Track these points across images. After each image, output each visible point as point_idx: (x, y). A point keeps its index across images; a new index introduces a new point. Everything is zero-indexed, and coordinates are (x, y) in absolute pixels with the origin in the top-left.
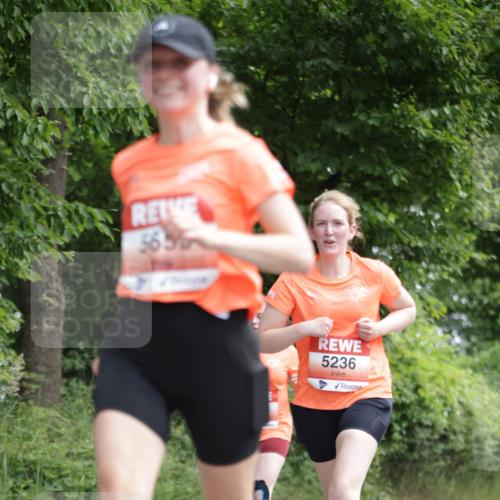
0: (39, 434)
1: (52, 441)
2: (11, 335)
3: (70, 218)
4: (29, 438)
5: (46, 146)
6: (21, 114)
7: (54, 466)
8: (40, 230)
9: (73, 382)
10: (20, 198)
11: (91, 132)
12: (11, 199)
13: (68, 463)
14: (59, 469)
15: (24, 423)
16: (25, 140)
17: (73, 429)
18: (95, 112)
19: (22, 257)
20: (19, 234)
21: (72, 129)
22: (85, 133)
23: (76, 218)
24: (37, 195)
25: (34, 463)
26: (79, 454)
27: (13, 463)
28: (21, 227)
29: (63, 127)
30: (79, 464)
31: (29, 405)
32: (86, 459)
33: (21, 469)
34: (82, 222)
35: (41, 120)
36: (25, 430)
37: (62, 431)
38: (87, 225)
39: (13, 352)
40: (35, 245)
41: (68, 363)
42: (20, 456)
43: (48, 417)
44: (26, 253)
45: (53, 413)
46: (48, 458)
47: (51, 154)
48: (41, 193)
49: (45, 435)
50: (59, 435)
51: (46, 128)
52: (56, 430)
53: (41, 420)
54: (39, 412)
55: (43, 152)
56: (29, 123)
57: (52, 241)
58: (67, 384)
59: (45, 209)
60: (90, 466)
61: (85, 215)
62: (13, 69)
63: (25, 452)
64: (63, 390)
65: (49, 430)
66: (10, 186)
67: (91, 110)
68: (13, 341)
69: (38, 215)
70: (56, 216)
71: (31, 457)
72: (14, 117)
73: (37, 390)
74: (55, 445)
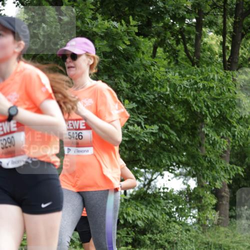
0: (223, 236)
1: (226, 238)
2: (213, 205)
3: (231, 170)
4: (219, 237)
5: (224, 147)
6: (217, 138)
7: (227, 245)
8: (222, 173)
9: (232, 219)
10: (217, 164)
11: (237, 142)
12: (213, 164)
13: (231, 245)
14: (229, 247)
15: (218, 232)
16: (218, 146)
17: (232, 234)
18: (239, 136)
19: (216, 182)
20: (216, 175)
21: (232, 141)
22: (235, 142)
23: (233, 170)
24: (221, 162)
25: (221, 245)
26: (235, 242)
27: (215, 244)
28: (217, 172)
29: (229, 141)
30: (235, 245)
31: (219, 227)
32: (237, 243)
33: (217, 246)
34: (235, 171)
35: (222, 139)
36: (218, 234)
37: (229, 234)
38: (236, 172)
39: (214, 211)
40: (220, 178)
41: (231, 213)
42: (217, 242)
43: (225, 231)
44: (218, 181)
45: (226, 229)
46: (225, 243)
47: (226, 149)
48: (223, 162)
49: (224, 236)
50: (228, 236)
51: (224, 142)
52: (227, 234)
53: (223, 231)
54: (222, 229)
55: (223, 149)
56: (219, 141)
57: (225, 177)
58: (230, 220)
59: (224, 167)
60: (238, 246)
61: (236, 169)
62: (214, 124)
63: (218, 241)
64: (229, 222)
65: (225, 234)
66: (213, 159)
67: (238, 136)
68: (214, 207)
69: (222, 169)
70: (228, 170)
71: (220, 243)
72: (215, 139)
73: (221, 222)
74: (228, 239)
